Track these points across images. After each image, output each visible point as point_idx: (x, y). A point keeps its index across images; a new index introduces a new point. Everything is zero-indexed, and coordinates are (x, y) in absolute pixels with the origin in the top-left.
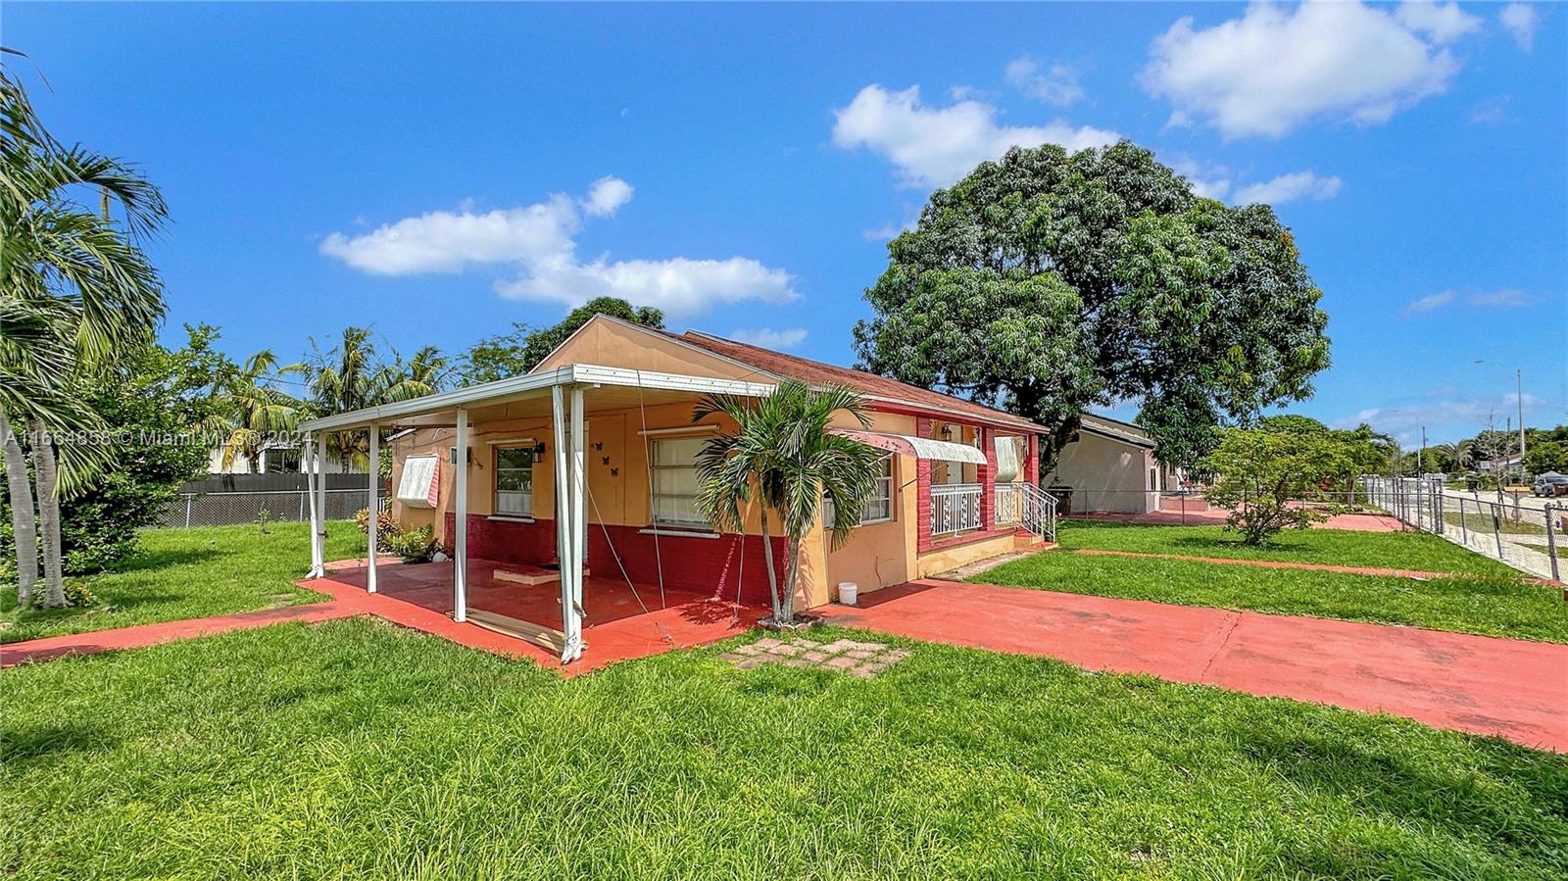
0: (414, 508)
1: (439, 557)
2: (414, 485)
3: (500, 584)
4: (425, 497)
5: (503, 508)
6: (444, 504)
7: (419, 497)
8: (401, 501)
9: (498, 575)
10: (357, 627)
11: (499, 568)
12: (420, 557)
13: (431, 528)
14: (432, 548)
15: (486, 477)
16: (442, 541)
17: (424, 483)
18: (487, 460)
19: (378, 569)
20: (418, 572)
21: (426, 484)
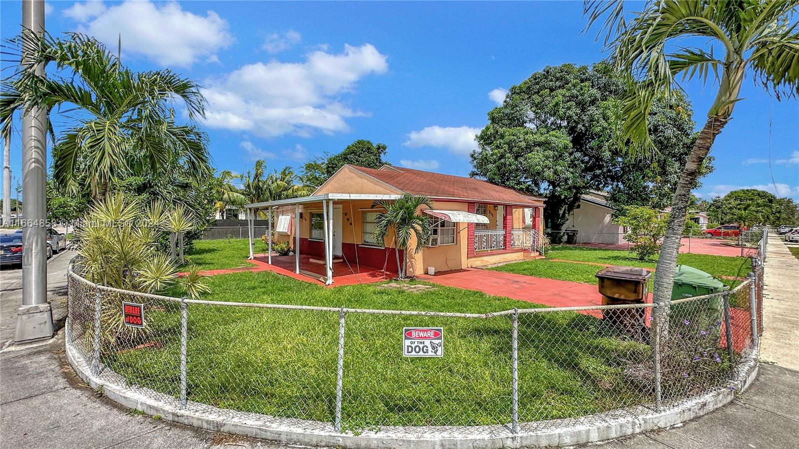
0: (283, 235)
1: (291, 254)
2: (282, 226)
3: (312, 263)
4: (286, 231)
5: (314, 236)
6: (293, 234)
7: (284, 231)
8: (278, 232)
9: (311, 260)
10: (267, 274)
11: (311, 258)
12: (284, 253)
13: (288, 242)
14: (289, 250)
15: (307, 224)
16: (292, 247)
17: (285, 226)
18: (307, 216)
19: (272, 257)
20: (283, 258)
21: (286, 226)
